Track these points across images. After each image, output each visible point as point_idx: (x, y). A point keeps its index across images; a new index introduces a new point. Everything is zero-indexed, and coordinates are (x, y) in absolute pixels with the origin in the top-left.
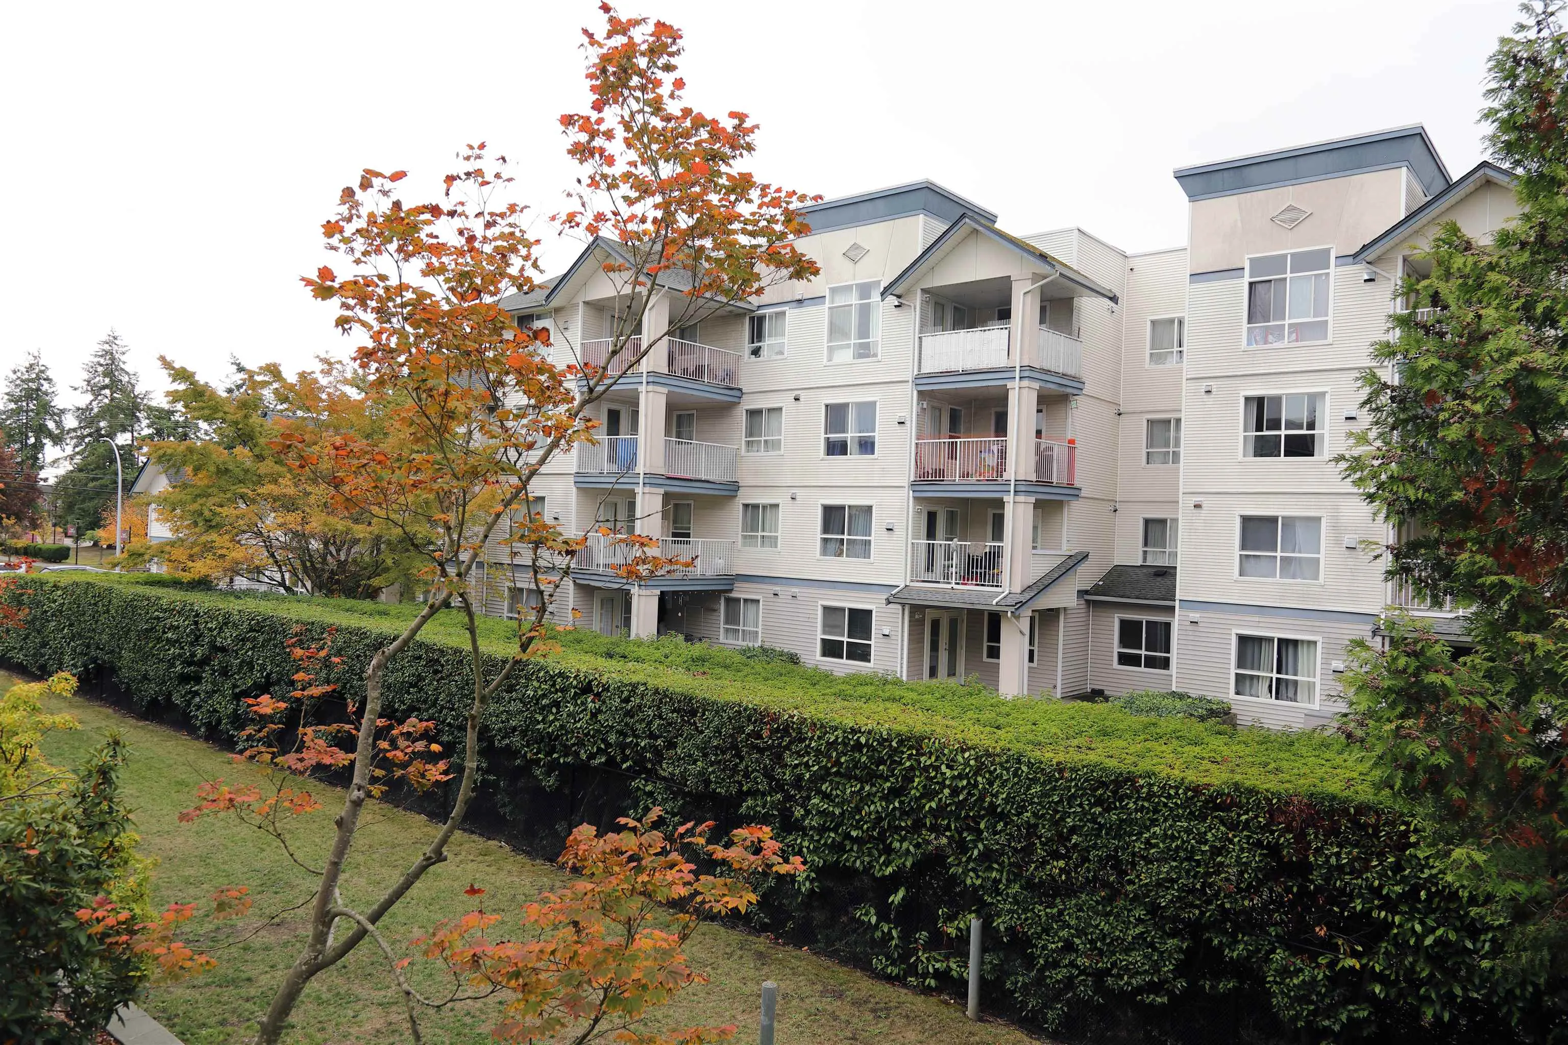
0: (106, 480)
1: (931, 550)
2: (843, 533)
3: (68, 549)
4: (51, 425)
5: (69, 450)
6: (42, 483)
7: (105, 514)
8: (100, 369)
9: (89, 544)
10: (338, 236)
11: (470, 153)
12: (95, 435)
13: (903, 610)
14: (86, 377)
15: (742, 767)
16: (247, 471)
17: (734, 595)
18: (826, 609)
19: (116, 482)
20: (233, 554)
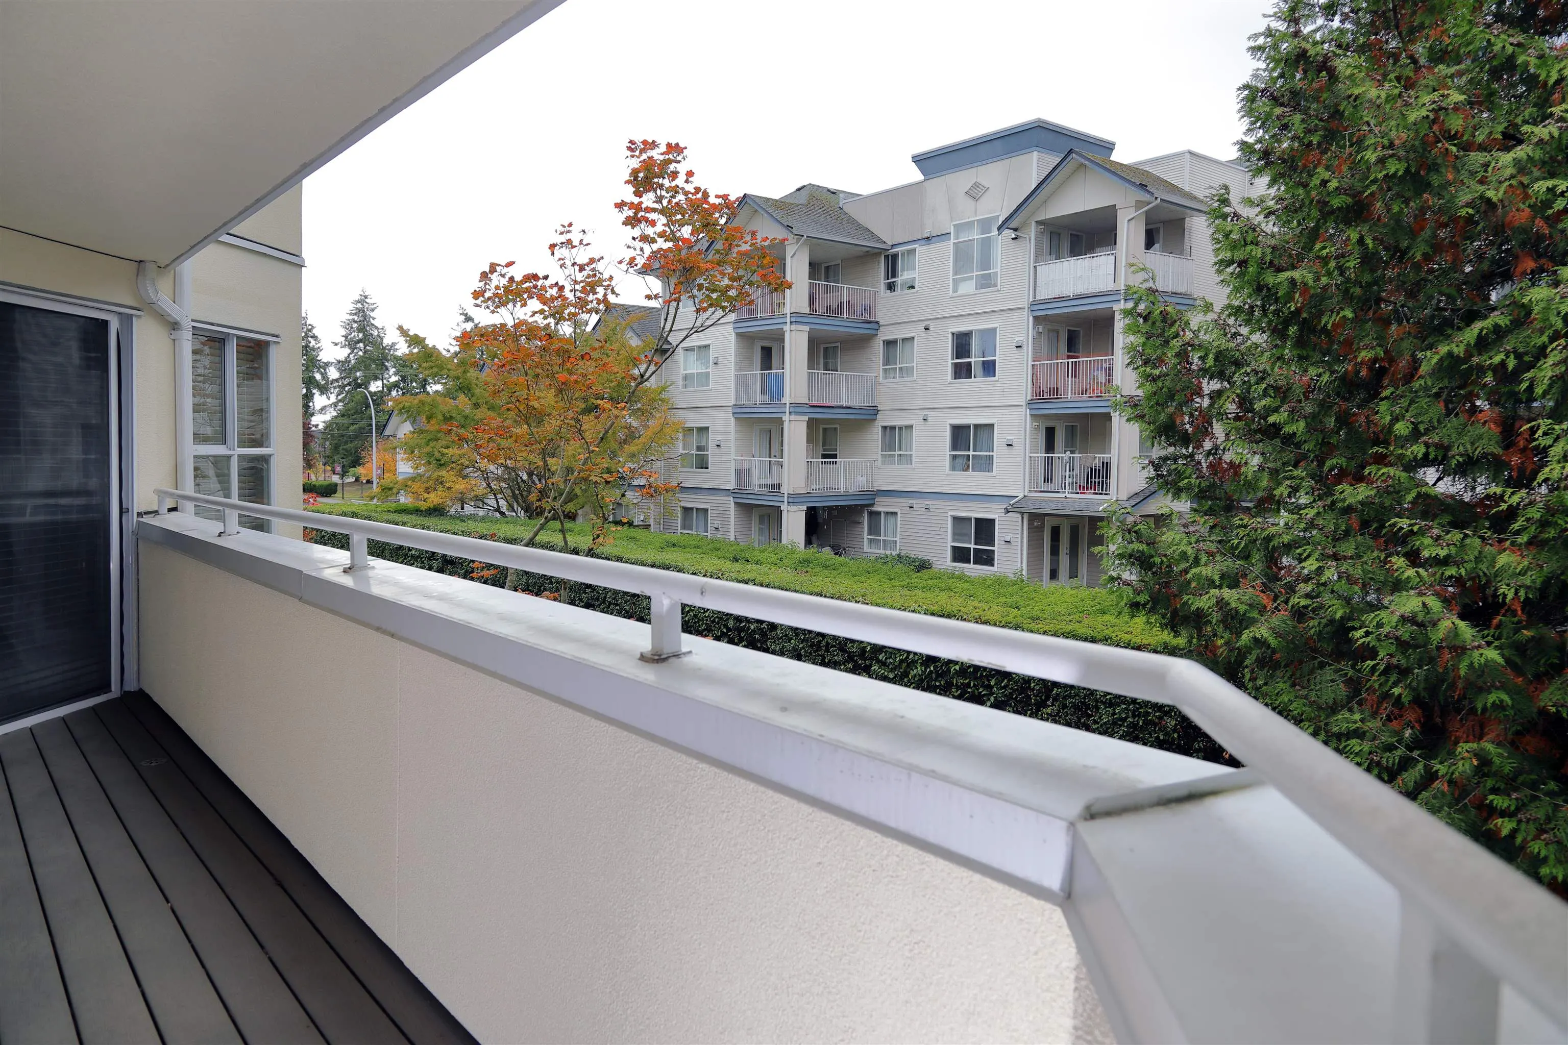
0: (363, 423)
1: (1049, 462)
2: (969, 450)
3: (336, 485)
4: (318, 376)
5: (333, 398)
6: (314, 428)
7: (363, 454)
8: (355, 325)
9: (352, 479)
10: (481, 299)
11: (562, 229)
12: (353, 384)
13: (1023, 518)
14: (344, 333)
15: (824, 643)
16: (466, 417)
17: (876, 508)
18: (955, 519)
19: (371, 425)
20: (457, 486)
